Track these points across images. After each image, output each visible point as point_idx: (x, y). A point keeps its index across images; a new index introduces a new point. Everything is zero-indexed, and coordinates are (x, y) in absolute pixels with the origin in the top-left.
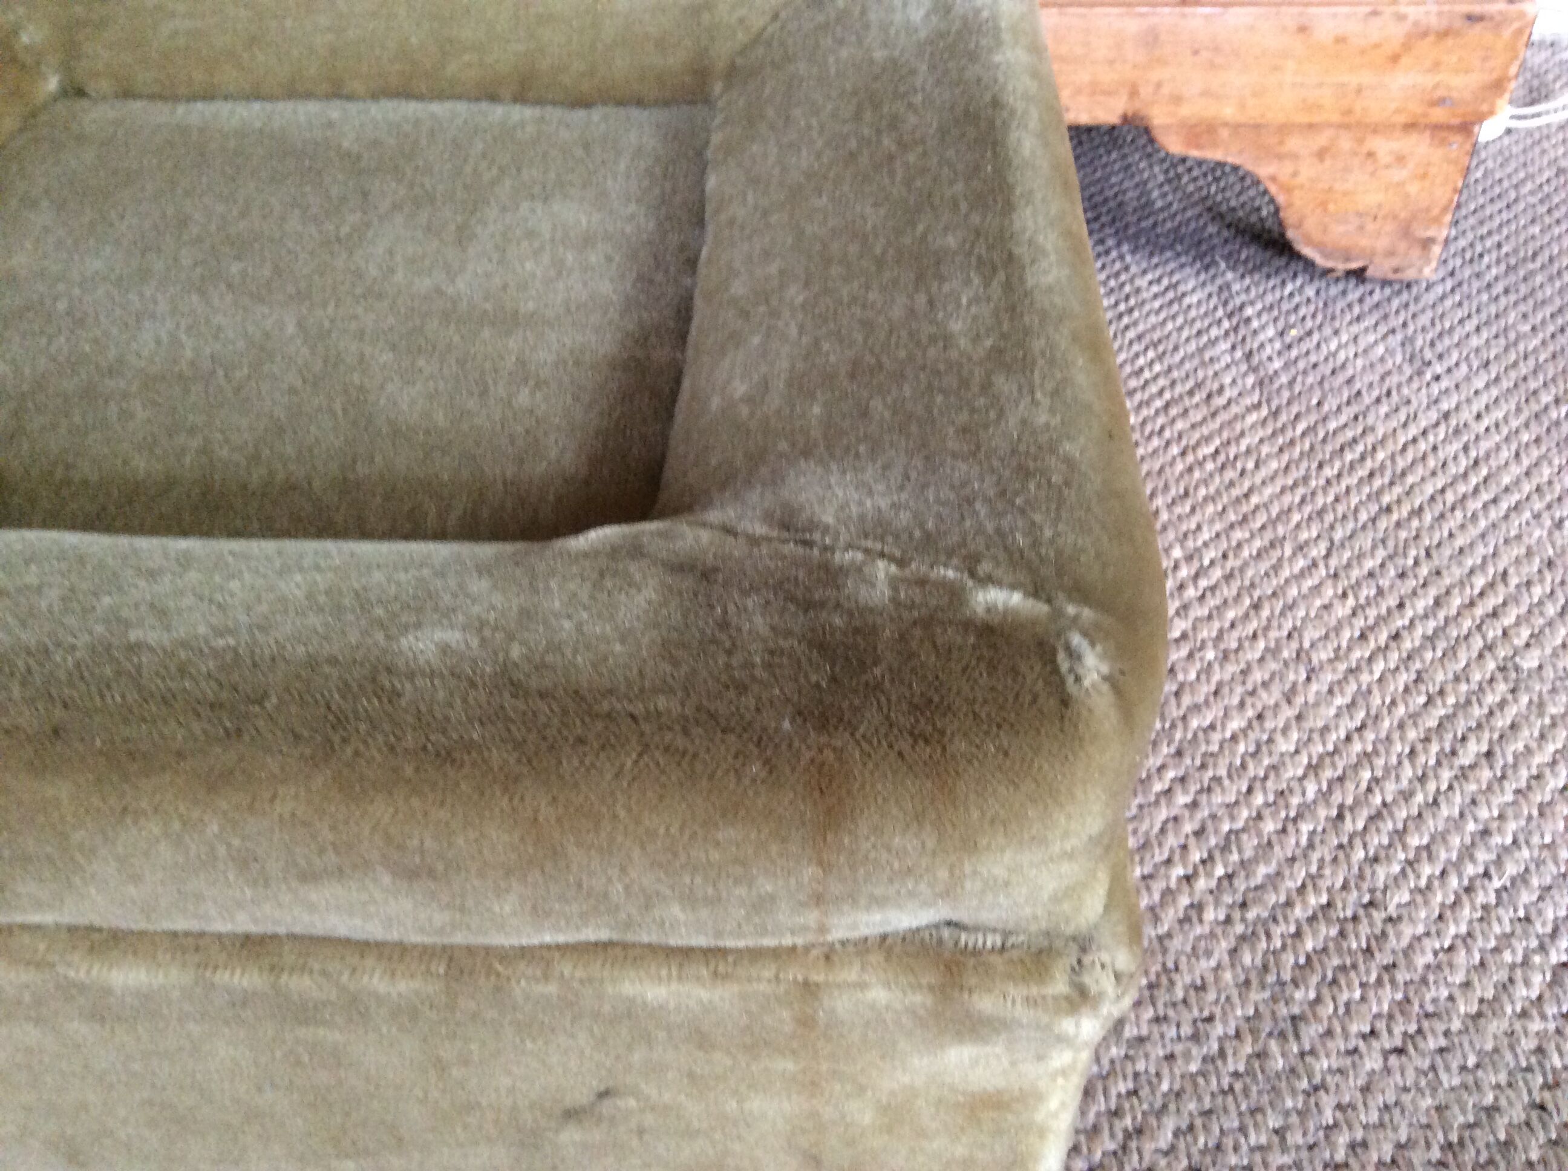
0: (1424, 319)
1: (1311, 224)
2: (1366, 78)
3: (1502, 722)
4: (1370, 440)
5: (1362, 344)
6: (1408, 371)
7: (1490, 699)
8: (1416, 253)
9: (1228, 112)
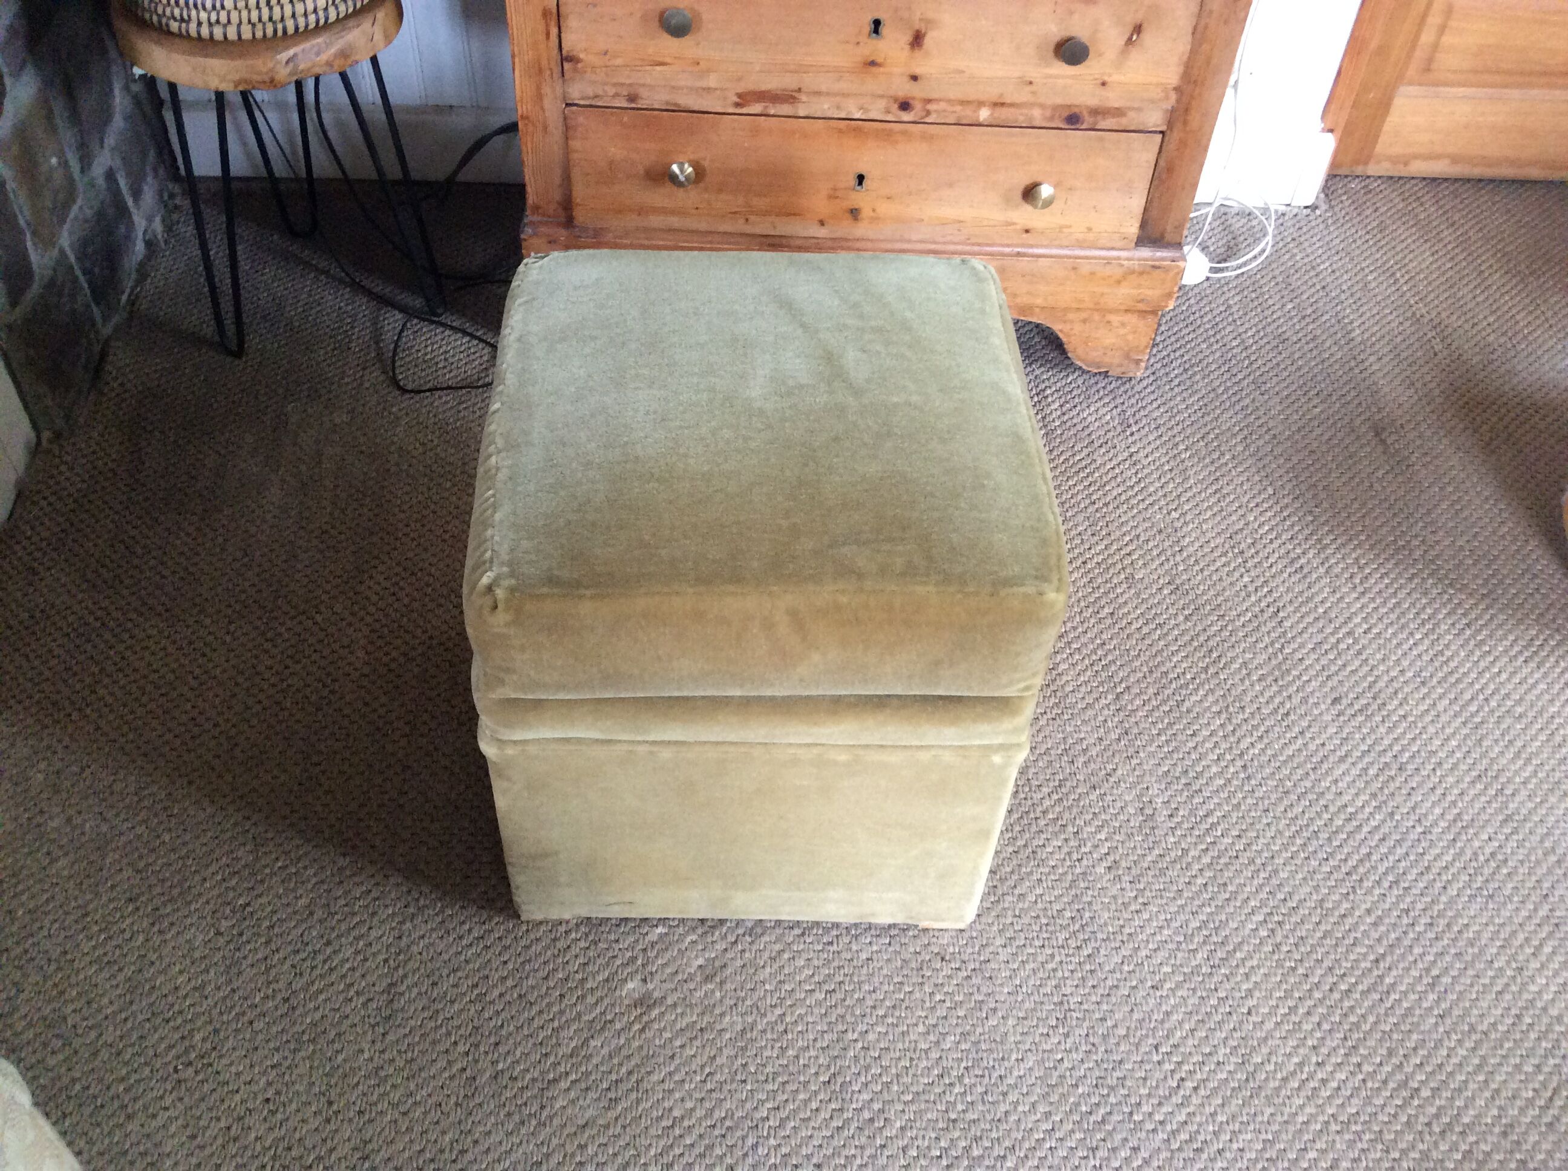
0: (1133, 401)
1: (1080, 352)
2: (1106, 290)
3: (1121, 600)
4: (1093, 466)
5: (1100, 413)
6: (1119, 429)
7: (1119, 591)
8: (1132, 366)
9: (1039, 301)
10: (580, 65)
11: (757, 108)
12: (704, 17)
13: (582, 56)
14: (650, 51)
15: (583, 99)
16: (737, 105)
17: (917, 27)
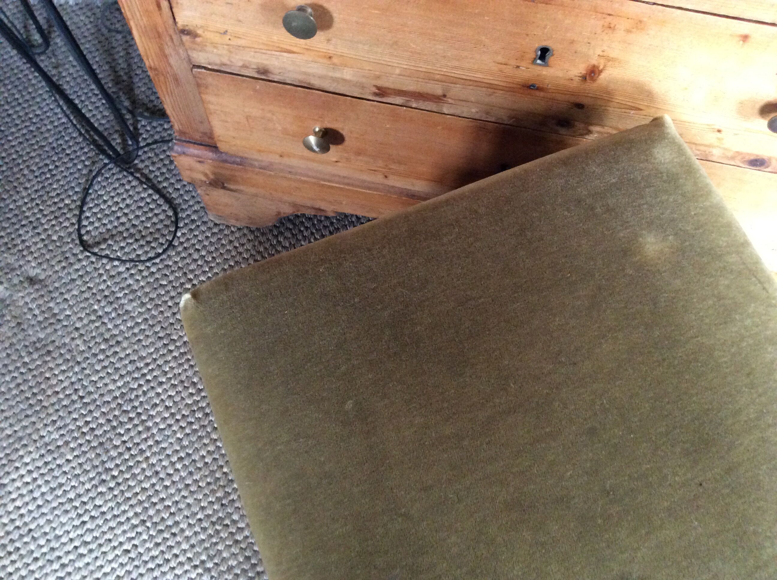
10: (198, 40)
11: (399, 100)
12: (335, 15)
13: (199, 32)
14: (275, 38)
15: (209, 64)
16: (376, 94)
17: (594, 61)
